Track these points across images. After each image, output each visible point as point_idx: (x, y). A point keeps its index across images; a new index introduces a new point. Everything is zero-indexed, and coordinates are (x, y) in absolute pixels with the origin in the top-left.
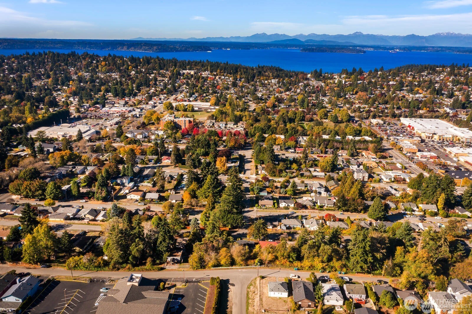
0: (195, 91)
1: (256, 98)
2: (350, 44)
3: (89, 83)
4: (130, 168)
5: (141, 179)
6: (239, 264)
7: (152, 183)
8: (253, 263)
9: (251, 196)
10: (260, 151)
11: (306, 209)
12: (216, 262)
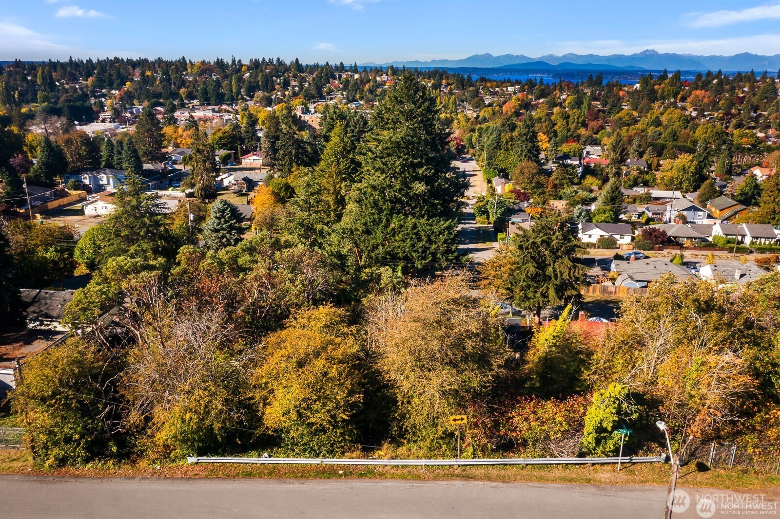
0: (358, 96)
1: (479, 104)
2: (636, 69)
3: (158, 82)
4: (126, 148)
5: (161, 182)
6: (429, 433)
7: (187, 191)
8: (566, 431)
9: (478, 225)
10: (497, 146)
11: (681, 246)
12: (220, 407)
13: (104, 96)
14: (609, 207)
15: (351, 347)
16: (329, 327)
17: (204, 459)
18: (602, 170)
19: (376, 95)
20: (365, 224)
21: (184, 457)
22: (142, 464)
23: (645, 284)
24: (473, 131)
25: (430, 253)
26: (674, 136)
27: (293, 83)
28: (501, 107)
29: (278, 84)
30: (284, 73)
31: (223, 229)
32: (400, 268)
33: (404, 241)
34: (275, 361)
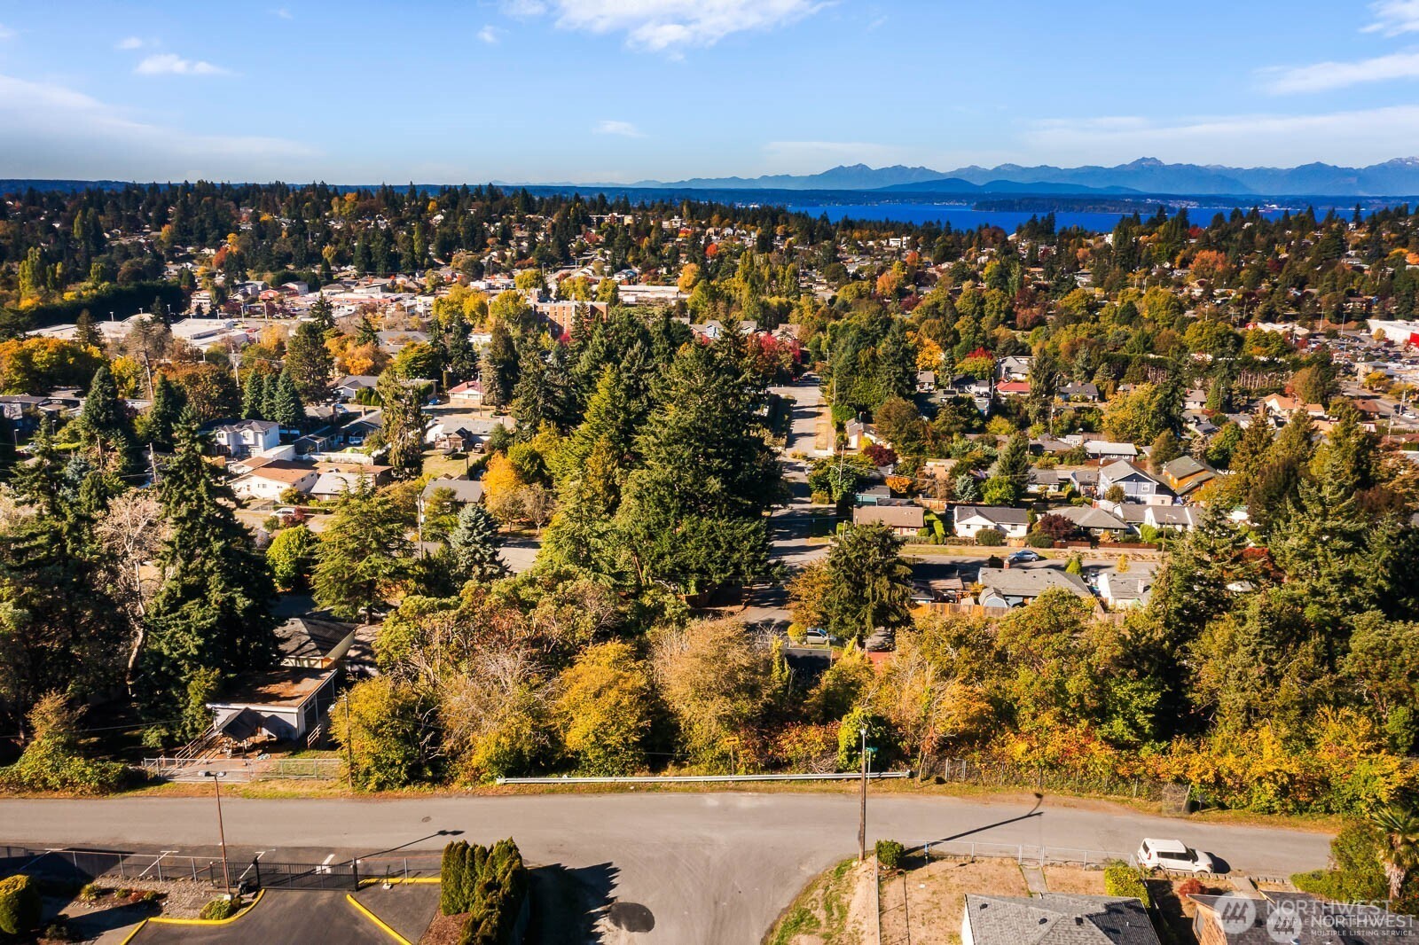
0: (630, 259)
1: (838, 276)
2: (1123, 192)
3: (284, 234)
4: (281, 388)
5: (332, 438)
6: (707, 755)
7: (375, 454)
8: (823, 751)
9: (814, 506)
10: (853, 369)
11: (1095, 542)
12: (528, 732)
13: (189, 258)
14: (1006, 478)
15: (640, 680)
16: (617, 662)
17: (510, 780)
18: (1019, 407)
19: (662, 257)
20: (648, 527)
21: (492, 779)
22: (455, 786)
23: (1020, 600)
24: (823, 329)
25: (732, 564)
26: (1148, 344)
27: (518, 234)
28: (873, 278)
29: (492, 236)
30: (501, 215)
31: (475, 542)
32: (693, 582)
33: (697, 549)
34: (575, 692)
